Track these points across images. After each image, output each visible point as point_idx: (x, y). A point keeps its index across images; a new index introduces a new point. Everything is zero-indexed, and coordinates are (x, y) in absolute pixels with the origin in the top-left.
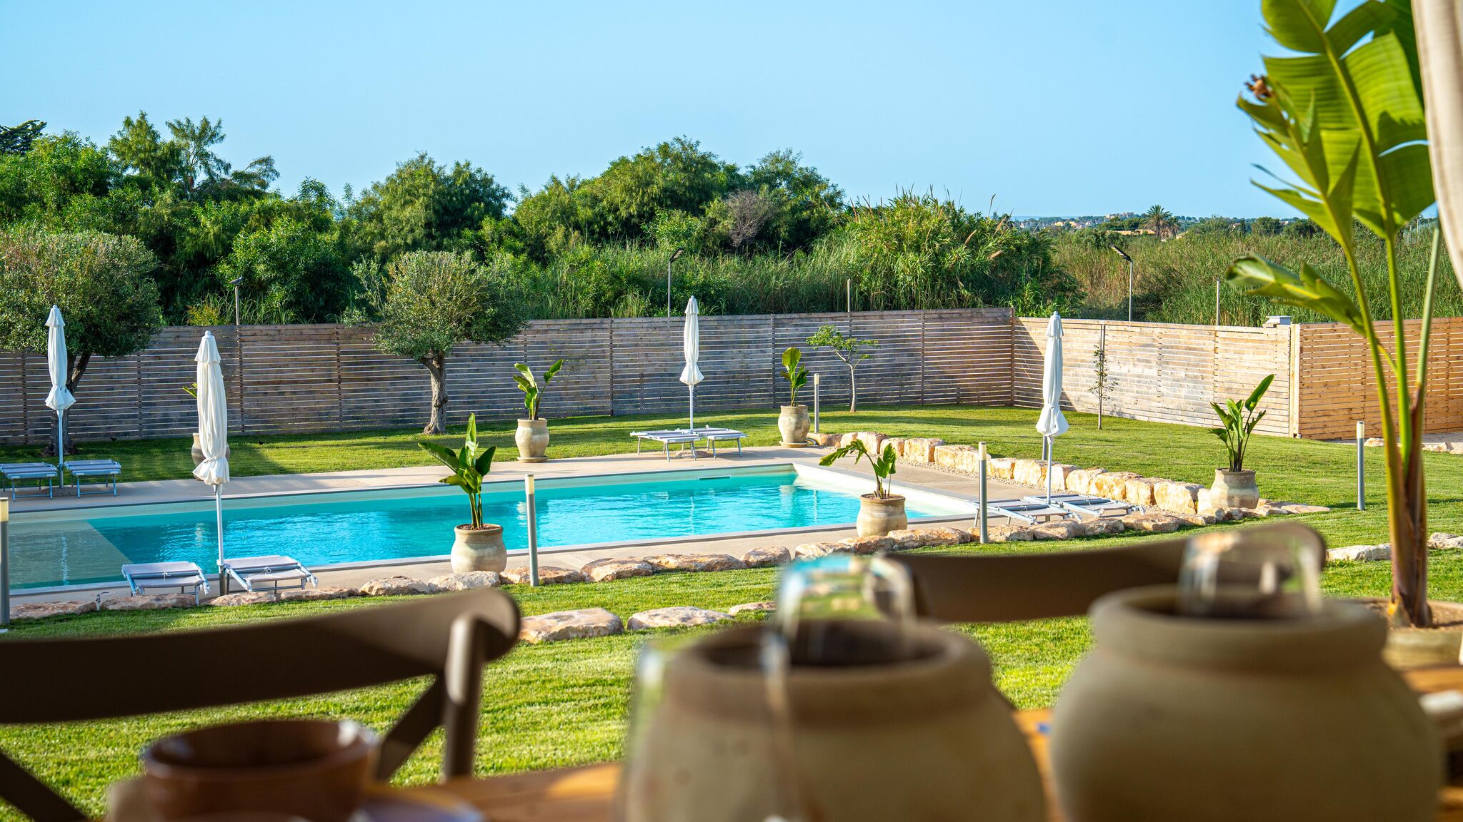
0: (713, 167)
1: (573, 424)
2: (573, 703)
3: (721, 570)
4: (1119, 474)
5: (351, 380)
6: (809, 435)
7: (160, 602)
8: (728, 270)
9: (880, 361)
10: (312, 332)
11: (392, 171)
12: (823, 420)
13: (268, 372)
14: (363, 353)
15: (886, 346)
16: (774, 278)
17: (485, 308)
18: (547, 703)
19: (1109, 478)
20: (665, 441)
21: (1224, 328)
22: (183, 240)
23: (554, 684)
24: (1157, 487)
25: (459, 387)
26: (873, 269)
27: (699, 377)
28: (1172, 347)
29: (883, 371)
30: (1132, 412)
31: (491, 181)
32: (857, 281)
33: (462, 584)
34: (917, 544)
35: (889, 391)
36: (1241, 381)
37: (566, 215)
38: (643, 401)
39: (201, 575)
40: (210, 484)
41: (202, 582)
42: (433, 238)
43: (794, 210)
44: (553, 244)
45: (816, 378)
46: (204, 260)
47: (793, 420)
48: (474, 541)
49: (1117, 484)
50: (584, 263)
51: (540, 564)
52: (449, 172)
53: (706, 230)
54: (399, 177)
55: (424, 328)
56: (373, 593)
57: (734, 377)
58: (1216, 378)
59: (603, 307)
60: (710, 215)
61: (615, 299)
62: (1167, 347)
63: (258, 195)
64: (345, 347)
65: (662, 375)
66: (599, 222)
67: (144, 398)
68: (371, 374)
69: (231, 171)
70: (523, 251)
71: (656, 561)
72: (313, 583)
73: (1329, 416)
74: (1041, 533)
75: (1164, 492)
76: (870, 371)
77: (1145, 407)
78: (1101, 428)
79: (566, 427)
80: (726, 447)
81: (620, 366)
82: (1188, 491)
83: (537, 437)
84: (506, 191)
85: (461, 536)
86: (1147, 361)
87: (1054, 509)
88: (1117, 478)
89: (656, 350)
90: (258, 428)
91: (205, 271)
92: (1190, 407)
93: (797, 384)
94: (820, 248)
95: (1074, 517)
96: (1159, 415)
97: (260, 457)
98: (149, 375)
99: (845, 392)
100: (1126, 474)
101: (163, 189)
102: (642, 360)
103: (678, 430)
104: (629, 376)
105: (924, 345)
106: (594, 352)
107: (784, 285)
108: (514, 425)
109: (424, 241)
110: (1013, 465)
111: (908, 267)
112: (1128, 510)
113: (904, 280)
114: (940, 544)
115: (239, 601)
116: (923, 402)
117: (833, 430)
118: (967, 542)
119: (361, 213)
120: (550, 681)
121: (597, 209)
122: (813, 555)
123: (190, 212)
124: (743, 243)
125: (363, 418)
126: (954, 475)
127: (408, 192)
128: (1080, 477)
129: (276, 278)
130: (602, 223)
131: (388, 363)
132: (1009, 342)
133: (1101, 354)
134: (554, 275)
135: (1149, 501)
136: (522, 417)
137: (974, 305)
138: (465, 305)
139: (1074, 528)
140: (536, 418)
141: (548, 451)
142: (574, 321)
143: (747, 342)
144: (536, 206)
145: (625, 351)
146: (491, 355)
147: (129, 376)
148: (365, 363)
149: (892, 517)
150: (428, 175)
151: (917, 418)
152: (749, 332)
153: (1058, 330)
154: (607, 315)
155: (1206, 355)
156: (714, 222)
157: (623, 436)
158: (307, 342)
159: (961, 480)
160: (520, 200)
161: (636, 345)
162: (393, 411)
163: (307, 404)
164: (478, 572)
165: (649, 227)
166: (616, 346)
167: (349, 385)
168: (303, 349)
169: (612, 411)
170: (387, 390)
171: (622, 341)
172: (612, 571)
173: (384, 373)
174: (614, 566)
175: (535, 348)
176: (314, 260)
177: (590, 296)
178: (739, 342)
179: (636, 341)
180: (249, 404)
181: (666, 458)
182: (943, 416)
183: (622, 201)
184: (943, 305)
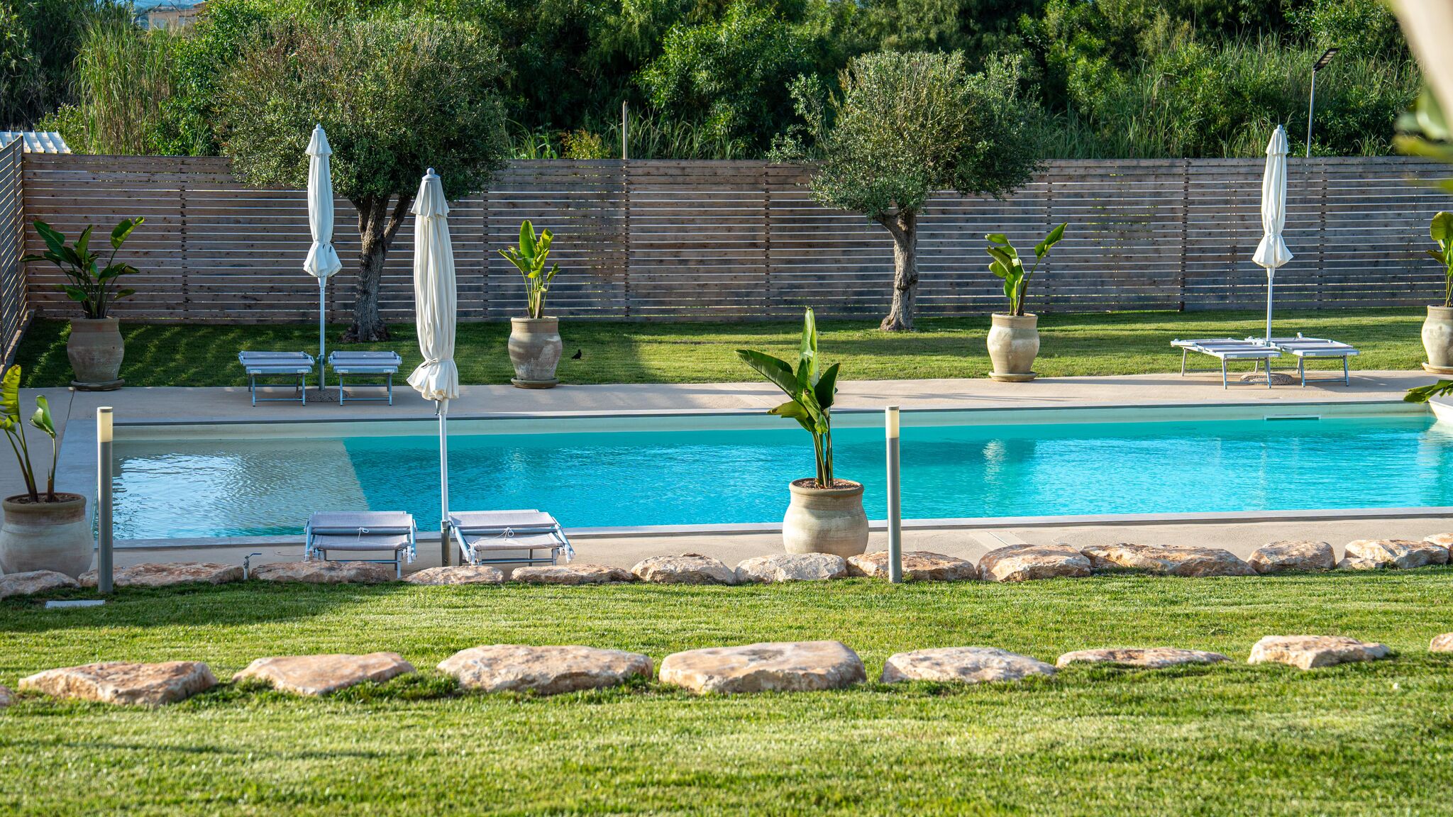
1: (1113, 322)
3: (1206, 575)
5: (785, 245)
7: (333, 573)
10: (730, 172)
13: (665, 230)
14: (803, 205)
17: (975, 141)
20: (1221, 355)
22: (597, 34)
25: (944, 260)
27: (1282, 255)
33: (784, 573)
38: (1232, 290)
39: (412, 534)
40: (429, 396)
41: (409, 546)
42: (970, 32)
46: (625, 64)
47: (1447, 329)
48: (817, 505)
50: (1186, 72)
51: (904, 549)
55: (884, 170)
56: (648, 578)
57: (1387, 256)
59: (1212, 140)
61: (1231, 128)
64: (777, 194)
66: (1224, 8)
67: (492, 263)
68: (814, 237)
70: (1103, 51)
71: (1102, 554)
72: (567, 557)
80: (1329, 369)
81: (1198, 234)
83: (1020, 342)
85: (798, 498)
90: (649, 311)
98: (499, 230)
103: (1248, 340)
104: (1213, 250)
106: (1158, 211)
108: (985, 323)
115: (447, 578)
125: (801, 302)
129: (722, 92)
130: (1230, 9)
131: (839, 221)
136: (998, 311)
138: (947, 132)
140: (1020, 313)
141: (1038, 363)
142: (1127, 162)
145: (1208, 211)
146: (996, 212)
147: (473, 231)
148: (805, 221)
154: (1216, 153)
157: (1160, 344)
158: (722, 187)
161: (1226, 202)
162: (844, 293)
163: (719, 278)
164: (816, 555)
165: (1297, 15)
166: (1193, 203)
167: (782, 253)
168: (716, 196)
169: (1183, 303)
170: (837, 261)
171: (1204, 195)
172: (1026, 565)
173: (833, 237)
174: (1029, 557)
175: (1063, 204)
176: (777, 64)
177: (1192, 122)
178: (1397, 200)
179: (1226, 194)
180: (636, 276)
181: (1221, 384)
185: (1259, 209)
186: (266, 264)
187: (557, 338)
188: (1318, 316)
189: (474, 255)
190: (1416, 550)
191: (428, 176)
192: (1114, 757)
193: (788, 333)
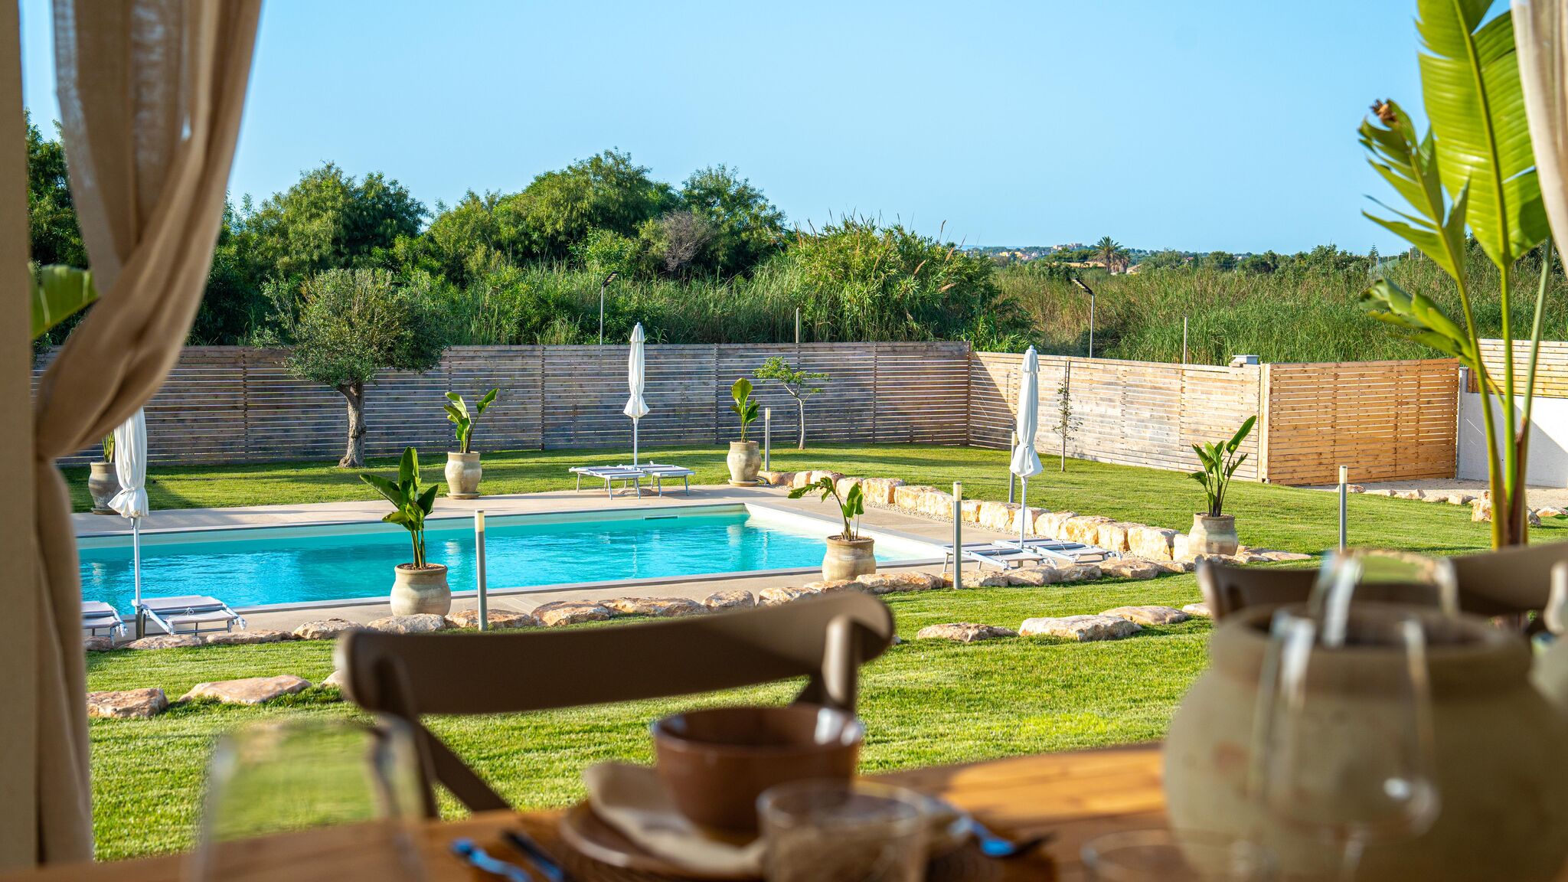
0: (647, 184)
1: (502, 458)
2: (573, 750)
3: (682, 615)
4: (1091, 518)
5: (259, 407)
6: (760, 473)
8: (662, 295)
9: (830, 396)
10: (217, 355)
11: (296, 181)
12: (773, 457)
14: (272, 378)
15: (836, 380)
16: (712, 305)
18: (545, 750)
19: (1081, 522)
20: (608, 477)
21: (1192, 366)
23: (550, 730)
24: (1131, 532)
25: (376, 417)
26: (818, 298)
27: (644, 410)
28: (1137, 386)
29: (832, 406)
30: (1094, 453)
31: (406, 197)
32: (804, 310)
33: (404, 628)
34: (887, 589)
35: (838, 427)
36: (1209, 423)
37: (487, 233)
38: (576, 435)
39: (117, 616)
40: (127, 517)
41: (117, 624)
42: (341, 255)
43: (732, 232)
44: (473, 263)
45: (768, 412)
47: (743, 457)
48: (417, 582)
49: (1089, 528)
50: (507, 287)
51: (489, 608)
52: (359, 184)
53: (639, 252)
54: (304, 187)
55: (341, 353)
56: (308, 636)
57: (674, 411)
58: (1182, 419)
59: (529, 333)
60: (644, 236)
61: (541, 325)
62: (1131, 386)
64: (252, 371)
65: (597, 407)
66: (523, 241)
68: (281, 401)
70: (440, 271)
71: (612, 605)
72: (241, 626)
73: (1299, 460)
74: (1017, 579)
75: (1138, 538)
76: (819, 407)
77: (1108, 449)
78: (1064, 470)
79: (495, 461)
80: (671, 485)
81: (552, 397)
82: (1164, 536)
83: (469, 471)
84: (421, 207)
85: (401, 576)
86: (1111, 400)
87: (1027, 554)
88: (1089, 522)
89: (591, 380)
92: (1154, 450)
93: (748, 419)
94: (761, 273)
95: (1048, 562)
96: (1123, 457)
99: (792, 428)
100: (1098, 518)
102: (576, 390)
103: (620, 466)
104: (562, 408)
105: (876, 379)
106: (524, 381)
107: (722, 313)
108: (444, 459)
109: (331, 258)
110: (979, 508)
111: (855, 296)
112: (1105, 555)
113: (851, 310)
114: (911, 589)
115: (161, 644)
116: (874, 440)
117: (785, 469)
118: (939, 588)
119: (261, 227)
120: (543, 727)
121: (520, 227)
122: (779, 601)
124: (679, 266)
125: (272, 449)
126: (915, 517)
127: (314, 204)
128: (1050, 521)
130: (527, 242)
131: (299, 389)
132: (965, 378)
133: (1065, 392)
134: (475, 297)
135: (1122, 547)
136: (453, 450)
137: (925, 339)
138: (387, 328)
139: (1050, 573)
140: (468, 451)
141: (481, 486)
142: (501, 348)
143: (689, 373)
144: (454, 225)
145: (558, 381)
146: (413, 382)
148: (273, 390)
149: (860, 561)
150: (336, 187)
151: (870, 457)
152: (691, 363)
153: (1034, 367)
154: (532, 342)
155: (1173, 395)
156: (647, 244)
157: (561, 472)
158: (210, 366)
159: (925, 522)
160: (436, 215)
161: (570, 375)
162: (304, 442)
163: (210, 433)
164: (422, 615)
166: (548, 375)
167: (257, 413)
168: (205, 372)
169: (543, 445)
170: (298, 419)
171: (555, 370)
172: (568, 614)
174: (567, 609)
175: (460, 376)
177: (515, 320)
178: (680, 373)
179: (570, 369)
181: (608, 496)
182: (897, 455)
183: (548, 217)
184: (894, 337)
190: (804, 593)
193: (270, 471)
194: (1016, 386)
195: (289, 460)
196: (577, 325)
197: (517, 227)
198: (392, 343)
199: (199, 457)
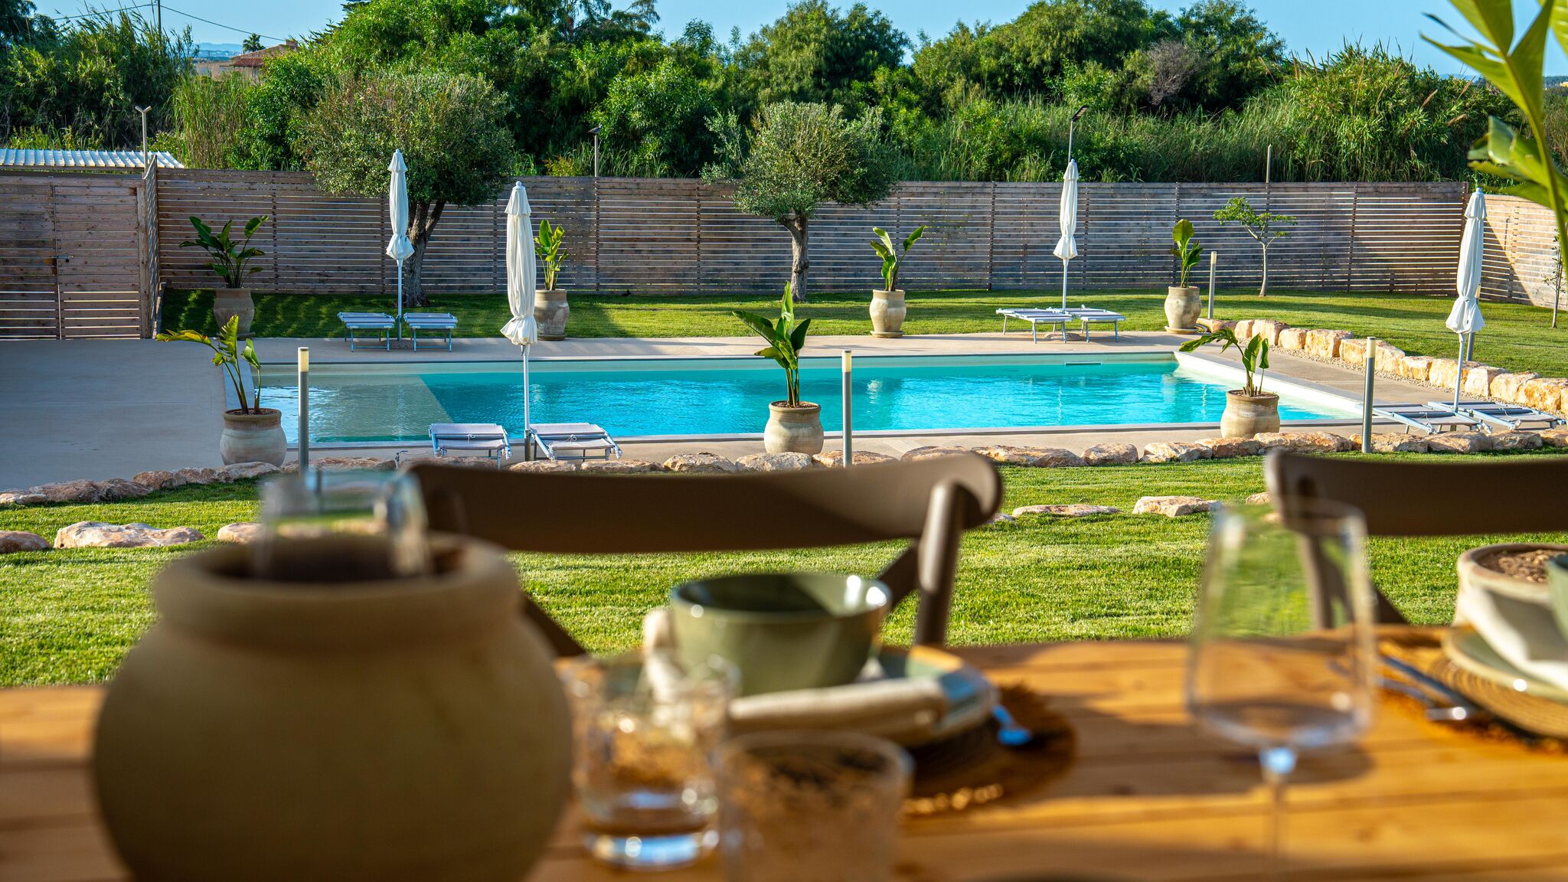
0: (1142, 14)
1: (945, 297)
3: (1056, 466)
4: (1555, 380)
5: (711, 240)
6: (1199, 320)
8: (1141, 131)
9: (1300, 239)
10: (672, 187)
11: (783, 13)
12: (1218, 304)
14: (724, 211)
15: (1308, 223)
16: (1194, 141)
17: (853, 167)
19: (1542, 384)
20: (1033, 320)
22: (558, 83)
25: (824, 252)
26: (1312, 134)
27: (1074, 251)
29: (1304, 251)
31: (888, 27)
32: (1292, 146)
33: (770, 466)
34: (1288, 449)
35: (1309, 274)
37: (968, 66)
38: (1025, 276)
39: (505, 439)
40: (517, 344)
41: (503, 447)
42: (822, 88)
43: (1225, 64)
44: (950, 98)
45: (1213, 256)
46: (578, 106)
47: (1182, 303)
48: (788, 420)
50: (980, 120)
51: (854, 449)
52: (843, 15)
53: (1122, 86)
54: (790, 19)
55: (786, 187)
56: (676, 469)
57: (1129, 252)
59: (999, 169)
60: (1129, 68)
61: (1012, 161)
63: (640, 38)
64: (706, 204)
65: (1048, 247)
66: (1003, 75)
67: (499, 251)
68: (732, 235)
69: (611, 12)
70: (918, 104)
71: (985, 452)
72: (617, 455)
74: (1439, 444)
76: (1288, 251)
78: (1555, 326)
79: (936, 300)
80: (1103, 330)
81: (1001, 236)
83: (893, 310)
84: (904, 37)
85: (775, 413)
87: (1461, 418)
88: (1552, 385)
89: (1043, 219)
90: (613, 287)
91: (578, 119)
93: (1189, 263)
94: (1253, 105)
95: (1482, 428)
97: (606, 318)
99: (1257, 273)
100: (1564, 380)
101: (540, 31)
102: (1026, 229)
103: (1049, 310)
104: (1011, 247)
105: (1354, 222)
106: (974, 219)
107: (1205, 150)
108: (868, 297)
109: (812, 91)
110: (1429, 365)
111: (1354, 132)
112: (1553, 423)
113: (1347, 147)
116: (1349, 288)
117: (1230, 317)
118: (1346, 450)
119: (747, 60)
121: (1002, 59)
122: (1164, 456)
123: (568, 54)
124: (1164, 101)
125: (722, 281)
126: (1358, 372)
127: (798, 37)
128: (1507, 382)
129: (650, 128)
130: (1007, 75)
131: (750, 223)
132: (1458, 222)
134: (947, 133)
136: (877, 288)
137: (1430, 179)
138: (831, 162)
139: (1479, 440)
140: (893, 289)
141: (905, 325)
142: (952, 184)
143: (1147, 213)
144: (934, 56)
145: (1009, 219)
146: (861, 218)
147: (486, 228)
148: (725, 223)
149: (1262, 418)
150: (821, 18)
151: (1335, 306)
152: (1150, 202)
153: (1480, 210)
154: (1002, 179)
156: (1132, 76)
157: (989, 313)
158: (666, 198)
160: (918, 48)
161: (1021, 213)
162: (753, 275)
163: (665, 263)
164: (790, 454)
165: (1054, 81)
166: (998, 213)
167: (709, 246)
168: (661, 204)
169: (990, 284)
170: (748, 252)
171: (1005, 207)
173: (746, 234)
175: (909, 213)
176: (691, 109)
177: (985, 156)
178: (1137, 213)
179: (1021, 207)
180: (604, 262)
181: (1032, 340)
182: (1369, 305)
183: (1035, 47)
184: (1395, 178)
185: (1058, 219)
186: (334, 250)
187: (566, 305)
188: (1085, 294)
189: (487, 245)
190: (1191, 449)
191: (517, 187)
192: (1080, 568)
193: (713, 303)
194: (1516, 232)
195: (739, 293)
196: (1048, 164)
197: (998, 58)
198: (836, 178)
199: (654, 288)
